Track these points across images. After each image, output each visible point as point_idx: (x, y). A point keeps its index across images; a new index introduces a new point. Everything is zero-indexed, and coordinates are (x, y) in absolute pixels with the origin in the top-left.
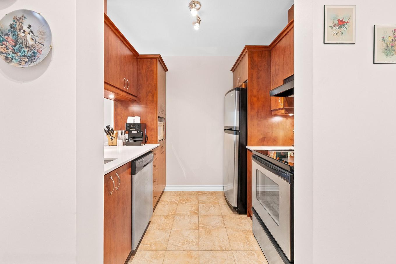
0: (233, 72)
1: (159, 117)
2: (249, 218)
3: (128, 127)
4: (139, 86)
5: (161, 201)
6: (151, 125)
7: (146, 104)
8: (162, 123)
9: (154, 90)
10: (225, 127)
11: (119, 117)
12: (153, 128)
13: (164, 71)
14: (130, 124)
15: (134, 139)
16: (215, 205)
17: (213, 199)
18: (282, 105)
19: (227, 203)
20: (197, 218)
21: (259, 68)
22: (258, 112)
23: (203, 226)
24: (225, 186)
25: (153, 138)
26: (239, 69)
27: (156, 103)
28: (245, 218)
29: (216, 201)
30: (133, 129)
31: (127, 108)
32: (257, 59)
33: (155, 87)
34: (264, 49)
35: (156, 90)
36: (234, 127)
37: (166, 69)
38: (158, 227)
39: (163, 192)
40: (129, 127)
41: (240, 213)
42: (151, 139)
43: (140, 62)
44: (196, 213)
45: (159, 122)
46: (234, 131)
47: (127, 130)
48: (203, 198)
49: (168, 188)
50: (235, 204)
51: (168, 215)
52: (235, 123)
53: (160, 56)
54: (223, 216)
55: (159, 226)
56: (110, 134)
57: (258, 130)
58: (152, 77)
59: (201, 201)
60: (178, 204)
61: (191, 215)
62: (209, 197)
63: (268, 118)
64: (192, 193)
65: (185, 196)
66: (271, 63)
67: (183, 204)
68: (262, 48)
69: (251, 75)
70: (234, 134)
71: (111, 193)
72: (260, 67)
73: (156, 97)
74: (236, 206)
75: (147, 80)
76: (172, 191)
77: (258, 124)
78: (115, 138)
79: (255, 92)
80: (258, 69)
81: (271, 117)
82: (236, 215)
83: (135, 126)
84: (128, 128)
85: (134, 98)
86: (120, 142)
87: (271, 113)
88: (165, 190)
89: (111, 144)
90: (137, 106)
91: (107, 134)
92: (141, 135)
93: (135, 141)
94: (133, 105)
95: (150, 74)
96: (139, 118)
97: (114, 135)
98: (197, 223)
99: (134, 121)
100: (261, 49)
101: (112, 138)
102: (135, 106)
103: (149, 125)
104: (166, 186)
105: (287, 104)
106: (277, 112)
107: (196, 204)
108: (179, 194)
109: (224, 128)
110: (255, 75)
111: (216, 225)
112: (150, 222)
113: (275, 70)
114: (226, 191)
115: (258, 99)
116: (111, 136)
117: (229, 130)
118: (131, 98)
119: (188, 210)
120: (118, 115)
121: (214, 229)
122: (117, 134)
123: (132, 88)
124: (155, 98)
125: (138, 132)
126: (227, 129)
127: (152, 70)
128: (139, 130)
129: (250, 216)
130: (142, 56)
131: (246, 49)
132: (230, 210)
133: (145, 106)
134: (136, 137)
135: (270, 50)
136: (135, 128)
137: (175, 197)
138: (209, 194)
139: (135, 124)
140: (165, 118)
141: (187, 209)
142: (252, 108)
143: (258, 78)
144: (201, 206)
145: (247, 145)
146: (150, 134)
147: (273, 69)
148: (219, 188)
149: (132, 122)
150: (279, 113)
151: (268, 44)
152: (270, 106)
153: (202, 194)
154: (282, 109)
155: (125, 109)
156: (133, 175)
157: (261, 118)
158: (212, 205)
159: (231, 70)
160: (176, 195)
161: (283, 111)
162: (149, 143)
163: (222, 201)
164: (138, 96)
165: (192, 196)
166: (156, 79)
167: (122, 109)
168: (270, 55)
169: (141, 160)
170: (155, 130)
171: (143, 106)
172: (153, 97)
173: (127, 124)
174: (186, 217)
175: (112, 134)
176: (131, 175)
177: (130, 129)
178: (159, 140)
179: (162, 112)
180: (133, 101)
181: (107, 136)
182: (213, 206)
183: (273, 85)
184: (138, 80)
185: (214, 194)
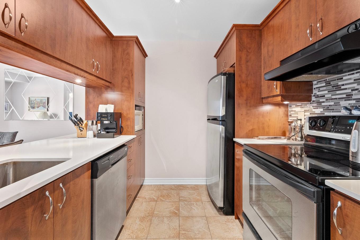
0: (216, 58)
1: (136, 106)
2: (237, 220)
3: (99, 116)
4: (114, 71)
5: (139, 197)
6: (127, 114)
7: (122, 91)
8: (141, 112)
9: (130, 75)
10: (208, 116)
11: (91, 106)
12: (129, 118)
13: (142, 57)
14: (102, 114)
15: (107, 130)
16: (197, 203)
17: (196, 194)
18: (278, 92)
19: (210, 201)
20: (177, 221)
21: (249, 50)
22: (247, 100)
23: (184, 232)
24: (208, 180)
25: (130, 129)
26: (225, 53)
27: (133, 90)
28: (232, 221)
29: (198, 198)
30: (105, 119)
31: (100, 95)
32: (246, 40)
33: (131, 73)
34: (254, 28)
35: (132, 75)
36: (220, 116)
37: (145, 55)
38: (132, 235)
39: (142, 185)
40: (101, 116)
41: (227, 214)
42: (127, 130)
43: (114, 44)
44: (176, 214)
45: (136, 111)
46: (220, 121)
47: (98, 120)
48: (184, 194)
49: (147, 181)
50: (220, 203)
51: (144, 216)
52: (221, 112)
53: (137, 38)
54: (207, 217)
55: (132, 233)
56: (78, 125)
57: (247, 120)
58: (128, 61)
59: (182, 197)
60: (156, 201)
61: (170, 217)
62: (191, 192)
63: (258, 107)
64: (173, 187)
65: (165, 191)
66: (262, 44)
67: (163, 201)
68: (251, 27)
69: (239, 58)
70: (220, 125)
71: (46, 217)
72: (250, 48)
73: (133, 83)
74: (222, 205)
75: (123, 64)
76: (151, 185)
77: (247, 113)
78: (85, 128)
79: (244, 76)
80: (247, 51)
81: (262, 106)
82: (222, 216)
83: (107, 116)
84: (99, 118)
85: (107, 84)
86: (90, 134)
87: (262, 101)
88: (144, 184)
89: (80, 136)
90: (112, 93)
91: (76, 125)
92: (114, 126)
93: (108, 132)
94: (107, 92)
95: (126, 57)
96: (113, 106)
97: (83, 125)
98: (178, 228)
99: (106, 110)
100: (250, 29)
101: (81, 129)
102: (109, 93)
103: (125, 114)
104: (145, 179)
105: (284, 90)
106: (270, 99)
107: (177, 201)
108: (159, 188)
109: (207, 118)
110: (244, 58)
111: (200, 231)
112: (123, 226)
113: (268, 52)
114: (210, 185)
115: (247, 85)
116: (79, 126)
117: (214, 119)
118: (104, 84)
119: (168, 209)
120: (91, 103)
121: (197, 237)
122: (86, 125)
123: (104, 72)
124: (131, 84)
125: (111, 122)
126: (211, 118)
127: (128, 54)
128: (111, 120)
129: (238, 218)
130: (117, 37)
131: (234, 29)
132: (215, 209)
133: (120, 93)
134: (109, 127)
135: (261, 30)
136: (107, 117)
137: (154, 192)
138: (191, 188)
139: (107, 113)
140: (144, 107)
141: (166, 209)
142: (241, 95)
143: (247, 62)
144: (183, 203)
145: (234, 138)
146: (126, 125)
147: (264, 51)
148: (202, 182)
149: (104, 111)
150: (273, 100)
151: (259, 22)
152: (261, 93)
153: (184, 189)
154: (277, 96)
155: (98, 97)
156: (94, 180)
157: (250, 107)
158: (194, 202)
159: (215, 56)
160: (155, 189)
161: (279, 99)
162: (125, 134)
163: (205, 198)
164: (113, 82)
165: (172, 191)
166: (133, 63)
167: (95, 96)
168: (261, 36)
169: (107, 158)
170: (132, 120)
171: (118, 93)
172: (129, 83)
173: (98, 113)
174: (165, 219)
175: (80, 125)
176: (90, 180)
177: (102, 119)
178: (135, 131)
179: (140, 101)
180: (107, 88)
181: (76, 126)
182: (195, 204)
183: (264, 69)
184: (113, 65)
185: (196, 188)
